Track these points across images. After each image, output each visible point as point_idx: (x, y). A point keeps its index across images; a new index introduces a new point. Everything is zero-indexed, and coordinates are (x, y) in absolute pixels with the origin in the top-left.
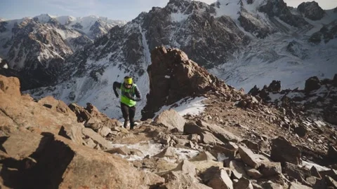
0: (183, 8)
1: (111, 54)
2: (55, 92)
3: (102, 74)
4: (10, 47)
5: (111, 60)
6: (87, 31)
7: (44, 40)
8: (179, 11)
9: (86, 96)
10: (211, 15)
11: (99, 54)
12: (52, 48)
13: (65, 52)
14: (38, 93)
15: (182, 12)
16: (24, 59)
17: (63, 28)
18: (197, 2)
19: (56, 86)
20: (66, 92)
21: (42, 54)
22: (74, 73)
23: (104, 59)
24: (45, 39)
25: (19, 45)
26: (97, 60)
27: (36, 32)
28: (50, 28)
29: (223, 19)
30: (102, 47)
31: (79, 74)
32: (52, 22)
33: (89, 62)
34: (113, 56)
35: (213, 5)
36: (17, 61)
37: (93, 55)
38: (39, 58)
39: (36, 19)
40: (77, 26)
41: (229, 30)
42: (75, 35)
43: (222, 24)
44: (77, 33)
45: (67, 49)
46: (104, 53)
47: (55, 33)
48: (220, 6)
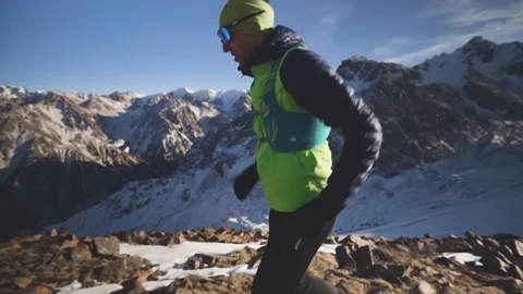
0: (362, 72)
1: (250, 138)
2: (167, 186)
3: (231, 167)
4: (136, 127)
5: (248, 147)
6: (228, 108)
7: (174, 120)
8: (356, 77)
9: (203, 197)
10: (411, 82)
11: (233, 138)
12: (181, 130)
13: (196, 135)
14: (147, 185)
15: (360, 79)
16: (148, 142)
17: (199, 104)
18: (387, 64)
19: (170, 179)
20: (180, 188)
21: (168, 136)
22: (197, 163)
23: (239, 146)
24: (175, 117)
25: (146, 125)
26: (230, 146)
27: (166, 109)
28: (183, 105)
29: (434, 88)
30: (238, 128)
31: (203, 165)
32: (188, 98)
33: (219, 149)
34: (251, 142)
35: (416, 67)
36: (140, 144)
37: (225, 139)
38: (164, 141)
39: (171, 94)
40: (217, 102)
41: (445, 105)
42: (212, 113)
43: (431, 96)
44: (215, 111)
45: (199, 132)
46: (240, 137)
47: (189, 110)
48: (430, 69)
